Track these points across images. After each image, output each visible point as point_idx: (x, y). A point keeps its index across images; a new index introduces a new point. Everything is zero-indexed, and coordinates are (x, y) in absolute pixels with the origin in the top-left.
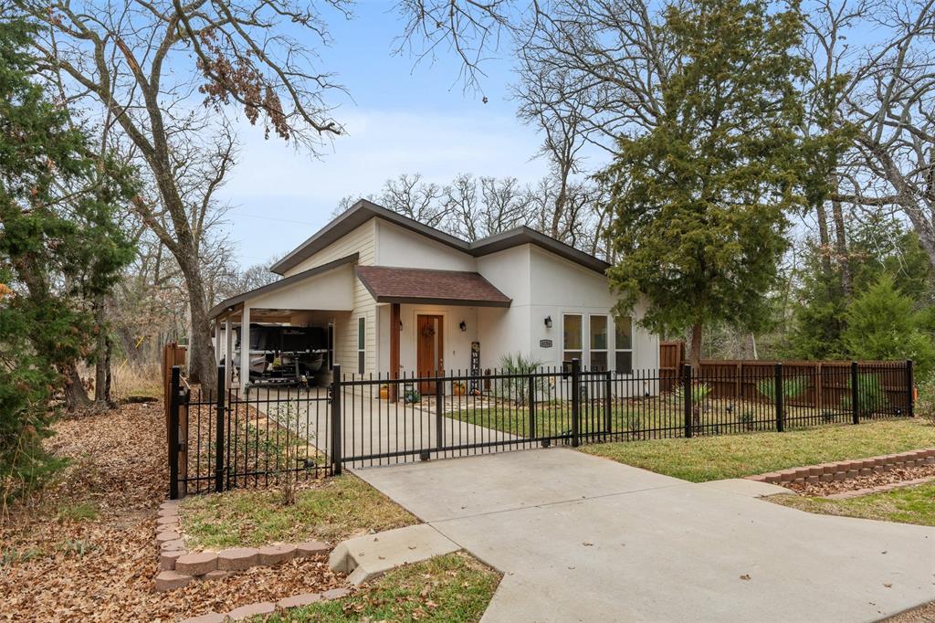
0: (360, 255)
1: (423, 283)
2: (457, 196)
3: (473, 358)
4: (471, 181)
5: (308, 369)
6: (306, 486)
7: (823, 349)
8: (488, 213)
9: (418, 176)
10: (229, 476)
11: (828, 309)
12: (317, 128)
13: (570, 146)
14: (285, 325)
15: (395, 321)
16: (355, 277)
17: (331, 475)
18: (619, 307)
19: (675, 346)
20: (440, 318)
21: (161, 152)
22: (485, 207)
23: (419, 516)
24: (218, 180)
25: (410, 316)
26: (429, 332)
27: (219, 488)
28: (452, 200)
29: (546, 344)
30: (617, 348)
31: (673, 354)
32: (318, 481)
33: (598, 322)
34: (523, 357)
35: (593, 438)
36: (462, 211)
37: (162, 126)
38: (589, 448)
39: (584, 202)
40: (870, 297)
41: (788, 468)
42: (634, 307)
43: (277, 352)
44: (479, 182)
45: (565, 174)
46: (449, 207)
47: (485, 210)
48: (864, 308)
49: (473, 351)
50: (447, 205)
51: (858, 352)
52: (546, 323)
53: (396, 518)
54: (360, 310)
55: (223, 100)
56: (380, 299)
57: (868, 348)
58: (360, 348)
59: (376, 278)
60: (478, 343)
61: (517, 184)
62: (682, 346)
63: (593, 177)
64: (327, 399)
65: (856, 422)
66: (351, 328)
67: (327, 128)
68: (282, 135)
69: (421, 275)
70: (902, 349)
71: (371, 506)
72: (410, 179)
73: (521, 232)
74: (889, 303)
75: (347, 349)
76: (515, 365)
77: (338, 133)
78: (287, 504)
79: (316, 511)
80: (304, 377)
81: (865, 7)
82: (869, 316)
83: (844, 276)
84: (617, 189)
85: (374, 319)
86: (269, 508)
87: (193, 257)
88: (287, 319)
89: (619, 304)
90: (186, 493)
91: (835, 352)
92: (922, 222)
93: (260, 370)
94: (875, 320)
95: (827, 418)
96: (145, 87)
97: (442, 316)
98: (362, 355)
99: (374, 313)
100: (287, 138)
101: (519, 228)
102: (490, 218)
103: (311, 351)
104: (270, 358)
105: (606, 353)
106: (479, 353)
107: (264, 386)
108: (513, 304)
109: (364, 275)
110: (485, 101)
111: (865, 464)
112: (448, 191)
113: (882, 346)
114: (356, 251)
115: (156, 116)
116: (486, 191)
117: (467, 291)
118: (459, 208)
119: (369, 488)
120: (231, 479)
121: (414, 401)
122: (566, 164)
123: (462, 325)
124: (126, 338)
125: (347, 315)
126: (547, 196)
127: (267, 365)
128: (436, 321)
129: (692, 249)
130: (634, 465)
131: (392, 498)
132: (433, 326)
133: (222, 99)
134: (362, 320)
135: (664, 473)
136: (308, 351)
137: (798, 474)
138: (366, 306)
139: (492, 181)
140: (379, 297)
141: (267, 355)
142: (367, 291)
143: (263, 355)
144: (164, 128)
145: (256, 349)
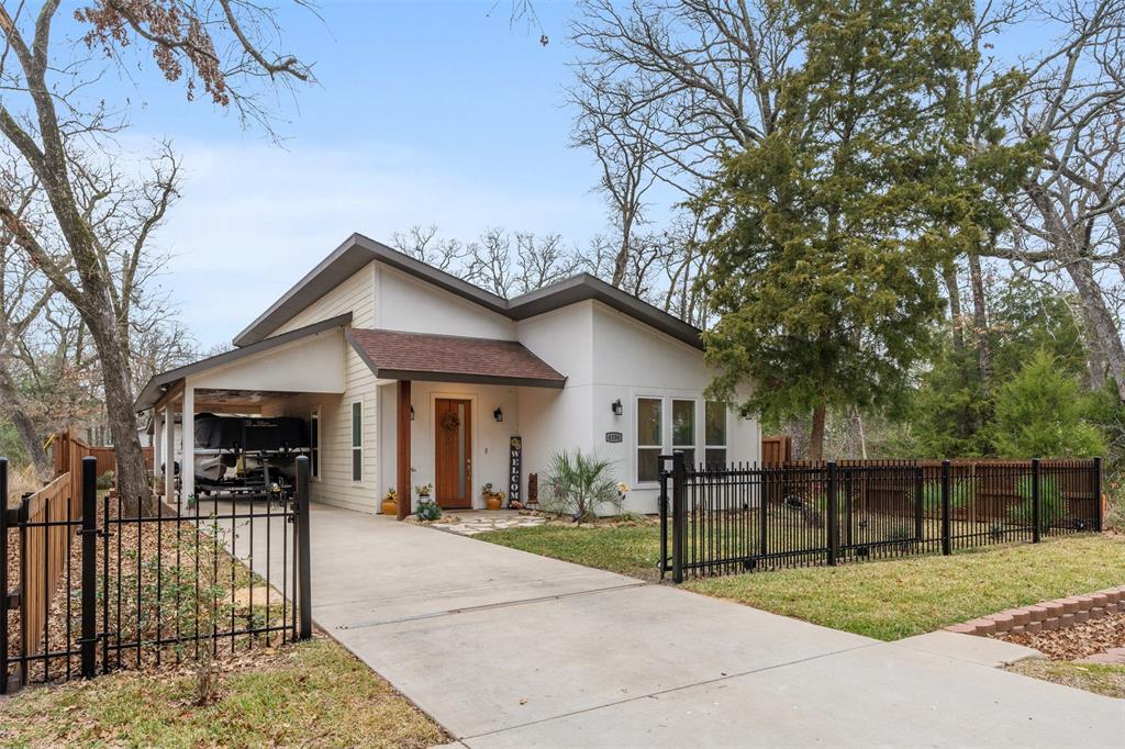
0: (354, 316)
1: (444, 353)
2: (485, 256)
3: (512, 458)
4: (503, 237)
5: (282, 475)
6: (249, 661)
7: (956, 447)
8: (525, 278)
9: (434, 230)
10: (106, 649)
11: (962, 397)
12: (266, 65)
13: (635, 186)
14: (254, 416)
15: (403, 406)
16: (346, 347)
17: (294, 640)
18: (715, 388)
19: (779, 442)
20: (467, 403)
21: (54, 157)
22: (520, 271)
23: (444, 723)
24: (156, 218)
25: (425, 398)
26: (451, 421)
27: (88, 671)
28: (479, 261)
29: (614, 437)
30: (707, 444)
31: (775, 453)
32: (270, 651)
33: (683, 408)
34: (583, 455)
35: (702, 570)
36: (492, 276)
37: (55, 121)
38: (701, 585)
39: (654, 258)
40: (1027, 378)
41: (998, 611)
42: (737, 388)
43: (237, 451)
44: (513, 239)
45: (628, 223)
46: (475, 270)
47: (521, 274)
48: (1016, 393)
49: (513, 448)
50: (472, 267)
51: (1008, 450)
52: (614, 410)
53: (401, 732)
54: (355, 392)
55: (118, 37)
56: (382, 373)
57: (1020, 445)
58: (354, 445)
59: (375, 345)
60: (519, 439)
61: (562, 241)
62: (787, 443)
63: (683, 204)
64: (285, 515)
65: (1036, 540)
66: (342, 417)
67: (285, 68)
68: (218, 98)
69: (440, 342)
70: (1065, 445)
71: (356, 703)
72: (424, 232)
73: (582, 281)
74: (1049, 386)
75: (337, 447)
76: (573, 466)
77: (303, 78)
78: (201, 703)
79: (252, 719)
80: (275, 485)
81: (1014, 10)
82: (1023, 404)
83: (982, 355)
84: (716, 223)
85: (374, 404)
86: (165, 714)
87: (107, 314)
88: (257, 408)
89: (714, 384)
90: (23, 682)
91: (972, 450)
92: (1088, 284)
93: (214, 476)
94: (1032, 407)
95: (996, 535)
96: (25, 58)
97: (470, 401)
98: (357, 455)
99: (374, 395)
100: (226, 102)
101: (579, 276)
102: (527, 286)
103: (286, 450)
104: (229, 460)
105: (694, 450)
106: (520, 451)
107: (225, 500)
108: (568, 384)
109: (359, 340)
110: (544, 41)
111: (1096, 602)
112: (473, 249)
113: (1041, 441)
114: (348, 311)
115: (44, 103)
116: (523, 249)
117: (505, 366)
118: (487, 271)
119: (356, 663)
120: (111, 652)
121: (433, 517)
122: (629, 210)
123: (497, 413)
124: (27, 435)
125: (338, 398)
126: (600, 258)
127: (223, 470)
128: (461, 407)
129: (825, 302)
130: (777, 611)
131: (396, 685)
132: (456, 414)
133: (116, 34)
134: (357, 407)
135: (830, 625)
136: (282, 450)
137: (1017, 620)
138: (364, 385)
139: (530, 238)
140: (380, 370)
141: (225, 455)
142: (365, 366)
143: (216, 456)
144: (59, 124)
145: (208, 446)
